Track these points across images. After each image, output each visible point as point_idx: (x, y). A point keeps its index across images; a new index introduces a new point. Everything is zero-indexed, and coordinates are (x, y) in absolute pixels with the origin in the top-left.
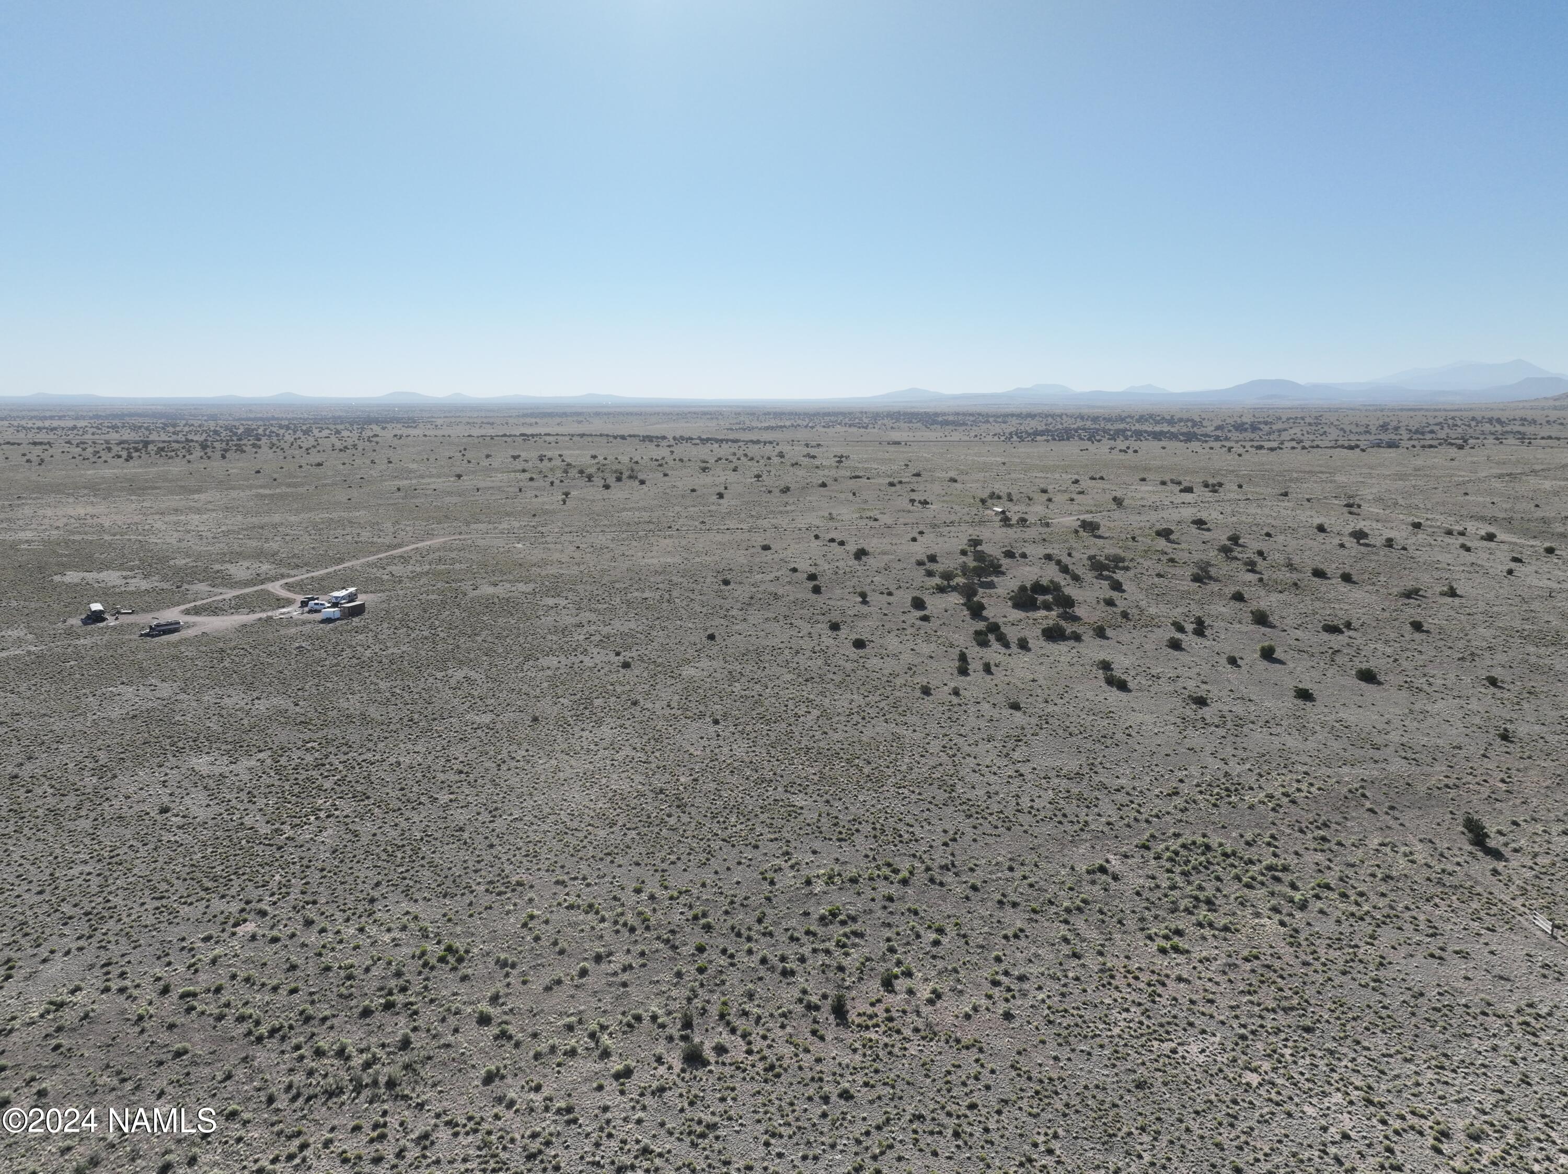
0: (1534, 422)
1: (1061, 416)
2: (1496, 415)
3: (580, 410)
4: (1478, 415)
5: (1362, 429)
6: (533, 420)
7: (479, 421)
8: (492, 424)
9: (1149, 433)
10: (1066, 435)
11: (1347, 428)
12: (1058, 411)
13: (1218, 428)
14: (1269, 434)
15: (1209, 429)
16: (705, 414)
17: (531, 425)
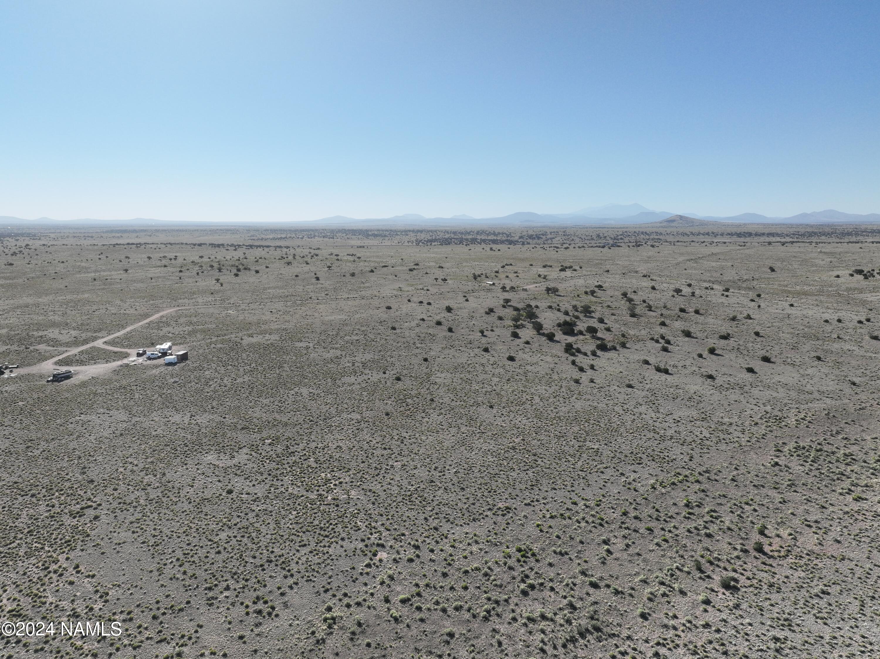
0: (661, 234)
1: (436, 231)
2: (644, 230)
3: (145, 229)
4: (637, 230)
5: (589, 238)
6: (119, 235)
7: (82, 235)
8: (92, 237)
9: (490, 240)
10: (447, 242)
11: (583, 237)
12: (434, 229)
13: (521, 237)
14: (547, 240)
15: (516, 238)
16: (228, 230)
17: (118, 237)
